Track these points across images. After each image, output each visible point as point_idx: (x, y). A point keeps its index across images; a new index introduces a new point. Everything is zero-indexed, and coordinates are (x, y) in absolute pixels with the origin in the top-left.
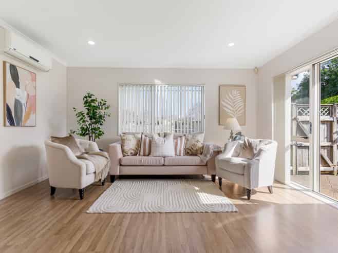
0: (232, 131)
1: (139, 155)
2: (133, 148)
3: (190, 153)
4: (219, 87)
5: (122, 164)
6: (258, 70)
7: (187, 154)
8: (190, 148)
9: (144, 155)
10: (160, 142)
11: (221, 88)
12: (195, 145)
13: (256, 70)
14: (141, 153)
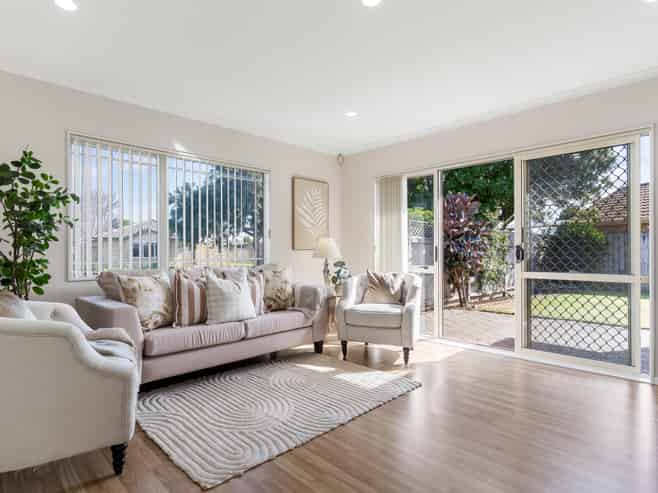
0: (326, 261)
1: (180, 324)
2: (162, 310)
3: (274, 306)
4: (293, 180)
5: (149, 354)
6: (343, 159)
7: (270, 309)
8: (274, 297)
9: (191, 324)
10: (231, 290)
11: (296, 181)
12: (282, 290)
13: (341, 159)
14: (183, 318)
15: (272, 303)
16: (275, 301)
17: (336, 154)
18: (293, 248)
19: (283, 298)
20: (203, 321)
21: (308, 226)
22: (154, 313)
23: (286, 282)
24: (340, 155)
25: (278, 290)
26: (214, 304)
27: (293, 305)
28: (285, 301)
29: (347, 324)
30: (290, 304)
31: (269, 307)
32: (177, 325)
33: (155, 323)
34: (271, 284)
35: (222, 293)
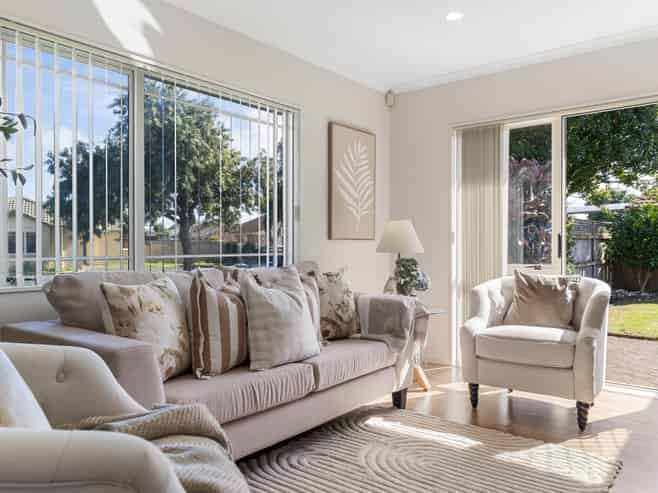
1: (207, 372)
2: (176, 347)
4: (330, 127)
6: (395, 99)
7: (327, 337)
8: (333, 318)
10: (288, 308)
11: (335, 128)
12: (343, 305)
13: (390, 99)
14: (213, 360)
15: (329, 327)
16: (334, 324)
17: (384, 90)
18: (330, 237)
19: (345, 317)
20: (244, 364)
21: (351, 201)
22: (166, 351)
23: (347, 292)
24: (390, 92)
25: (339, 306)
26: (261, 334)
27: (359, 331)
28: (349, 323)
29: (478, 357)
30: (355, 328)
31: (325, 334)
32: (204, 373)
33: (167, 372)
34: (327, 297)
35: (275, 314)
